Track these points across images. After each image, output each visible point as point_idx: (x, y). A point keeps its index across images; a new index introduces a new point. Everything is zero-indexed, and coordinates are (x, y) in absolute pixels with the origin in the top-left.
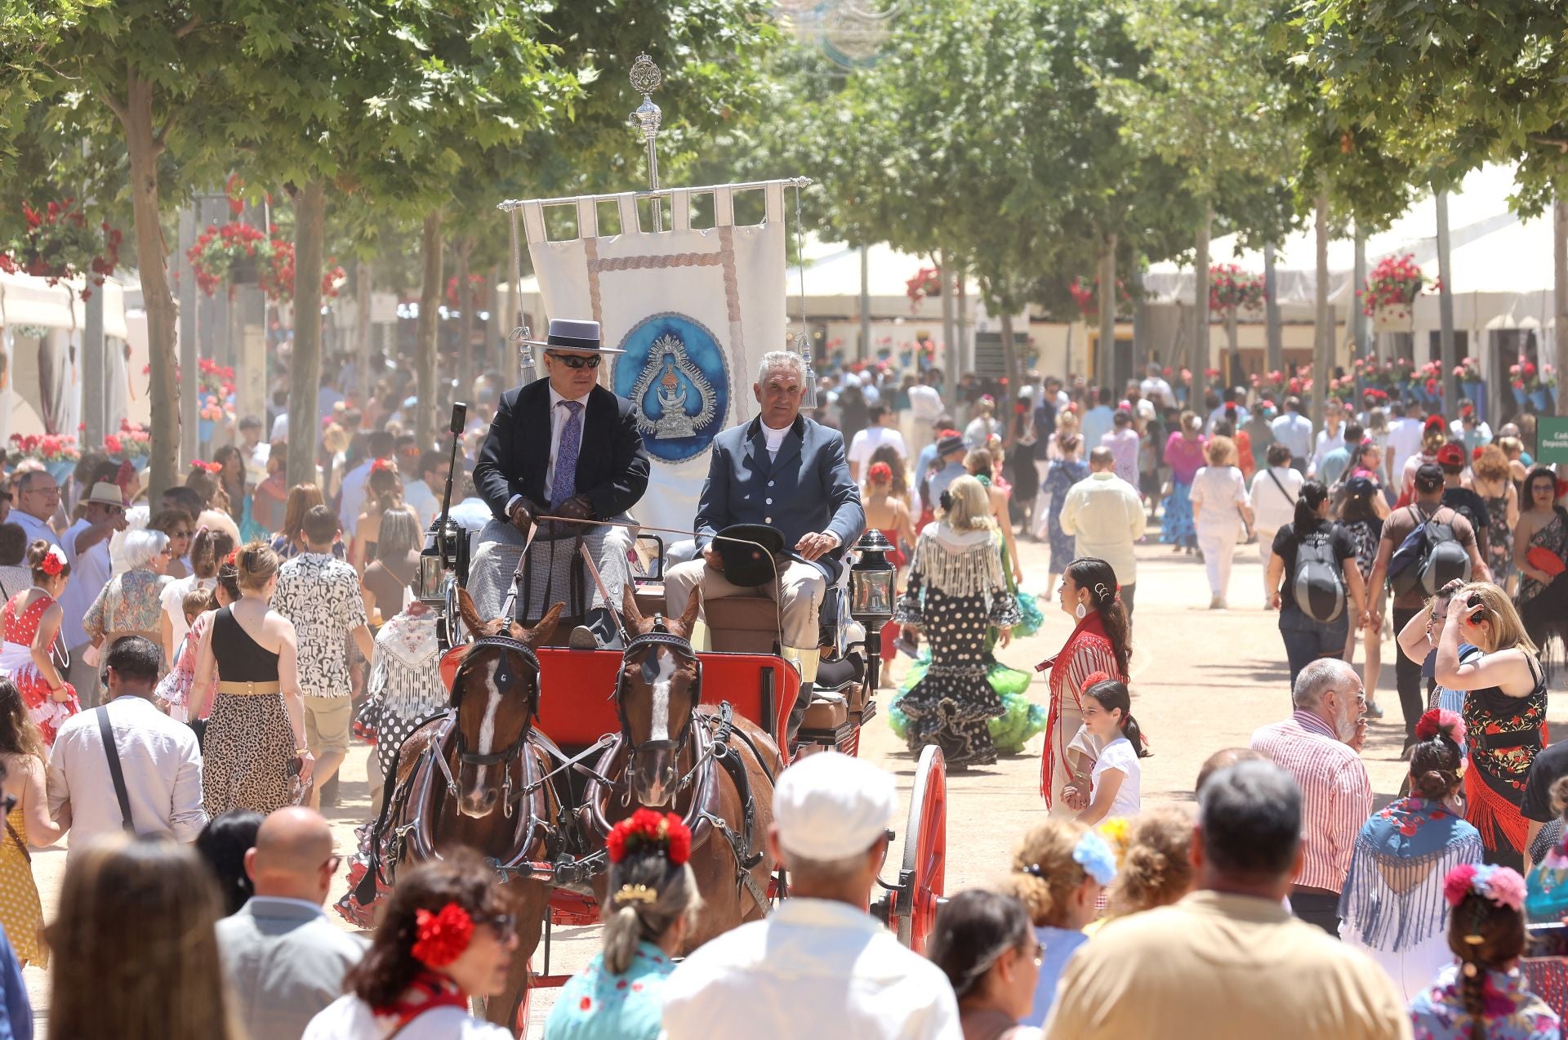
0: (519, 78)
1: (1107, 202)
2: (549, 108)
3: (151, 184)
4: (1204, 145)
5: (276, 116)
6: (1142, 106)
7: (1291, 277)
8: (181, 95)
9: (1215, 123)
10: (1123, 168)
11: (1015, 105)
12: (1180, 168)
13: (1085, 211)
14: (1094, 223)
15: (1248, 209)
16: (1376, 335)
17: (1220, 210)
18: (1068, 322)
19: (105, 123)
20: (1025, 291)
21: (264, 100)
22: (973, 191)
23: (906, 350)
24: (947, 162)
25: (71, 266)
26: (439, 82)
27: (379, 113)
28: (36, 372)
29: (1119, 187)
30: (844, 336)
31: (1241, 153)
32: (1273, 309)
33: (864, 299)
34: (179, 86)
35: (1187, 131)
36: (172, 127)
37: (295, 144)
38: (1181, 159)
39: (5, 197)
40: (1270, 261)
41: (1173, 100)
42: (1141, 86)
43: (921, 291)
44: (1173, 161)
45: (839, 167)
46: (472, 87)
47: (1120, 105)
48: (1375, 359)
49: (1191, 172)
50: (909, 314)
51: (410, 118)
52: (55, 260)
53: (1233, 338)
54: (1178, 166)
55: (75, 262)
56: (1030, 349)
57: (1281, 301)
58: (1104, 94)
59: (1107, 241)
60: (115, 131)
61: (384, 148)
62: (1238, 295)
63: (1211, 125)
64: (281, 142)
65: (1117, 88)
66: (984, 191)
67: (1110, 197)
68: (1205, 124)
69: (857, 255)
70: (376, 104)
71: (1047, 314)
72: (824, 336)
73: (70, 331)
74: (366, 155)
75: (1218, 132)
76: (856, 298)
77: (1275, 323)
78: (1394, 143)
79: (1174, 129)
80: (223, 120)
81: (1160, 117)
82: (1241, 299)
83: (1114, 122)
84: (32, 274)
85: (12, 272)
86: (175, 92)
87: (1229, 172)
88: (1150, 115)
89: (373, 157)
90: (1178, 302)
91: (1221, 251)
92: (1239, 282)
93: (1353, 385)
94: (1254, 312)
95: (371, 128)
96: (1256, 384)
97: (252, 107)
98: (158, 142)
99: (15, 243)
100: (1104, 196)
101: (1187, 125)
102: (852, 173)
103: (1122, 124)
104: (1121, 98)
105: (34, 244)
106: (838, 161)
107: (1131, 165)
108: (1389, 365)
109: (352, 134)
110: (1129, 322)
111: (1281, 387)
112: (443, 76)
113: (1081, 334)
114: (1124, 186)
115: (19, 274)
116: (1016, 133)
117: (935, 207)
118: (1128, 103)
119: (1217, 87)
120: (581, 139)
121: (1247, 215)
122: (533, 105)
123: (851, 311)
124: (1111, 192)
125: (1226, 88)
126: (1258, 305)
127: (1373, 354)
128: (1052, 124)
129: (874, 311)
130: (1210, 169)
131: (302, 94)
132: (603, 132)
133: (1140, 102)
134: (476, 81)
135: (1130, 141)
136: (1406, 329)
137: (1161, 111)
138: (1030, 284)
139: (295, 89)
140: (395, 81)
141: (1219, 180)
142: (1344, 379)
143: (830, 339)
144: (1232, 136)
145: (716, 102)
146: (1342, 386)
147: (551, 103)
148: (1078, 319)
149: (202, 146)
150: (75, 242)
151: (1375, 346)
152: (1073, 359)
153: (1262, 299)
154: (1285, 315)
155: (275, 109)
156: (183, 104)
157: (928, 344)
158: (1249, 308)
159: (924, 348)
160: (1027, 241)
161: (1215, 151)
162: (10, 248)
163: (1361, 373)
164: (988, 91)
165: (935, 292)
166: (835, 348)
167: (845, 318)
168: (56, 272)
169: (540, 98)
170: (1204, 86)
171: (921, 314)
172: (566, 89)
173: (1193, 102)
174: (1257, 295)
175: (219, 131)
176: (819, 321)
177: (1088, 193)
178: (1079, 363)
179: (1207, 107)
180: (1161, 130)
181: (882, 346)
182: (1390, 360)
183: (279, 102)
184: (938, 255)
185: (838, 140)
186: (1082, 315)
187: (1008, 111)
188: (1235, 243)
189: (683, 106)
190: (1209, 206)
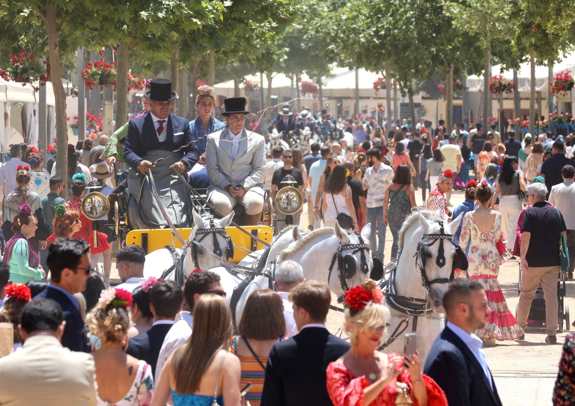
0: (200, 4)
1: (449, 52)
2: (212, 16)
3: (56, 46)
4: (486, 28)
5: (105, 19)
6: (460, 13)
7: (524, 80)
8: (68, 11)
9: (490, 19)
10: (455, 37)
11: (411, 13)
12: (476, 37)
13: (441, 54)
14: (444, 60)
15: (505, 54)
16: (557, 103)
17: (494, 54)
18: (437, 99)
19: (38, 22)
20: (420, 86)
21: (100, 12)
22: (396, 47)
23: (374, 110)
24: (385, 35)
25: (31, 78)
26: (169, 5)
27: (145, 18)
28: (20, 121)
29: (453, 44)
30: (349, 105)
31: (500, 31)
32: (517, 93)
33: (357, 90)
34: (66, 7)
35: (479, 23)
36: (64, 23)
37: (112, 29)
38: (477, 34)
39: (2, 51)
40: (515, 74)
41: (473, 10)
42: (460, 5)
43: (379, 87)
44: (473, 34)
45: (343, 38)
46: (182, 7)
47: (451, 13)
48: (557, 113)
49: (480, 39)
50: (375, 96)
51: (157, 20)
52: (25, 76)
53: (501, 105)
54: (475, 36)
55: (33, 76)
56: (422, 109)
57: (520, 90)
58: (445, 8)
59: (450, 67)
60: (42, 25)
61: (147, 31)
62: (503, 88)
63: (489, 20)
64: (107, 29)
65: (451, 6)
66: (400, 47)
67: (450, 49)
68: (486, 20)
69: (353, 73)
70: (144, 14)
71: (428, 96)
72: (341, 105)
73: (34, 104)
74: (140, 34)
75: (492, 23)
76: (354, 89)
77: (517, 99)
78: (551, 27)
79: (474, 22)
80: (84, 20)
81: (468, 17)
82: (504, 90)
83: (450, 19)
84: (16, 81)
85: (8, 80)
86: (65, 9)
87: (496, 39)
88: (464, 16)
89: (143, 35)
90: (480, 91)
91: (495, 70)
92: (503, 82)
93: (548, 123)
94: (509, 94)
95: (142, 23)
96: (510, 123)
97: (96, 15)
98: (59, 29)
99: (9, 69)
100: (448, 49)
101: (479, 20)
102: (348, 40)
103: (454, 20)
104: (452, 10)
105: (17, 69)
106: (342, 36)
107: (458, 36)
108: (562, 115)
109: (135, 26)
110: (461, 99)
111: (520, 124)
112: (171, 3)
113: (442, 104)
114: (455, 44)
115: (11, 81)
116: (412, 24)
117: (381, 54)
118: (455, 12)
119: (491, 5)
120: (229, 27)
121: (504, 56)
122: (206, 14)
123: (352, 95)
124: (450, 47)
125: (495, 5)
126: (511, 91)
127: (556, 111)
128: (426, 20)
129: (361, 95)
130: (488, 37)
131: (115, 10)
132: (238, 25)
133: (460, 11)
134: (184, 5)
135: (456, 27)
136: (569, 101)
137: (468, 15)
138: (421, 84)
139: (112, 8)
140: (152, 5)
141: (492, 42)
142: (545, 121)
143: (344, 106)
144: (497, 24)
145: (283, 13)
146: (543, 123)
147: (213, 13)
148: (441, 98)
149: (75, 30)
150: (33, 69)
151: (556, 107)
152: (439, 113)
153: (512, 89)
154: (521, 96)
155: (104, 16)
156: (68, 14)
157: (382, 108)
158: (507, 93)
159: (380, 109)
160: (418, 66)
161: (491, 31)
162: (8, 71)
163: (551, 119)
164: (401, 7)
165: (384, 87)
166: (345, 110)
167: (349, 98)
168: (26, 80)
169: (209, 11)
170: (485, 4)
171: (379, 96)
172: (219, 8)
173: (481, 11)
174: (511, 88)
175: (82, 24)
176: (340, 99)
177: (441, 47)
178: (441, 115)
179: (487, 13)
180: (469, 22)
181: (364, 109)
182: (562, 113)
183: (106, 13)
184: (384, 73)
185: (342, 27)
186: (442, 96)
187: (408, 15)
188: (501, 67)
189: (269, 14)
190: (489, 52)
